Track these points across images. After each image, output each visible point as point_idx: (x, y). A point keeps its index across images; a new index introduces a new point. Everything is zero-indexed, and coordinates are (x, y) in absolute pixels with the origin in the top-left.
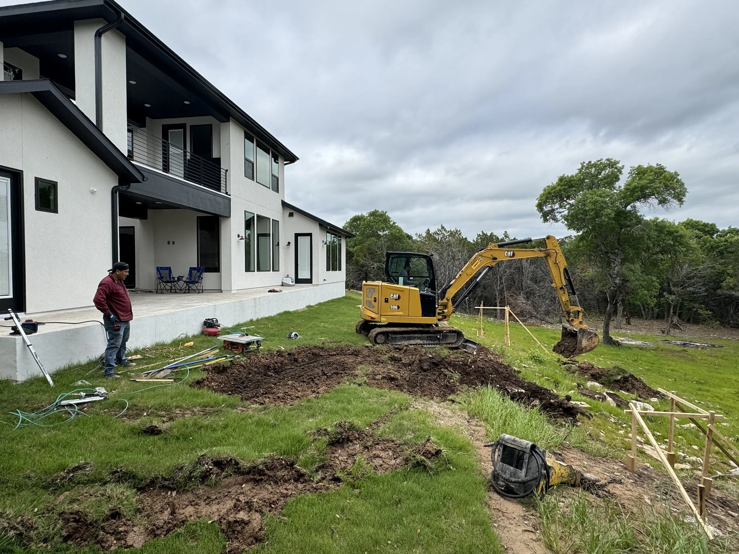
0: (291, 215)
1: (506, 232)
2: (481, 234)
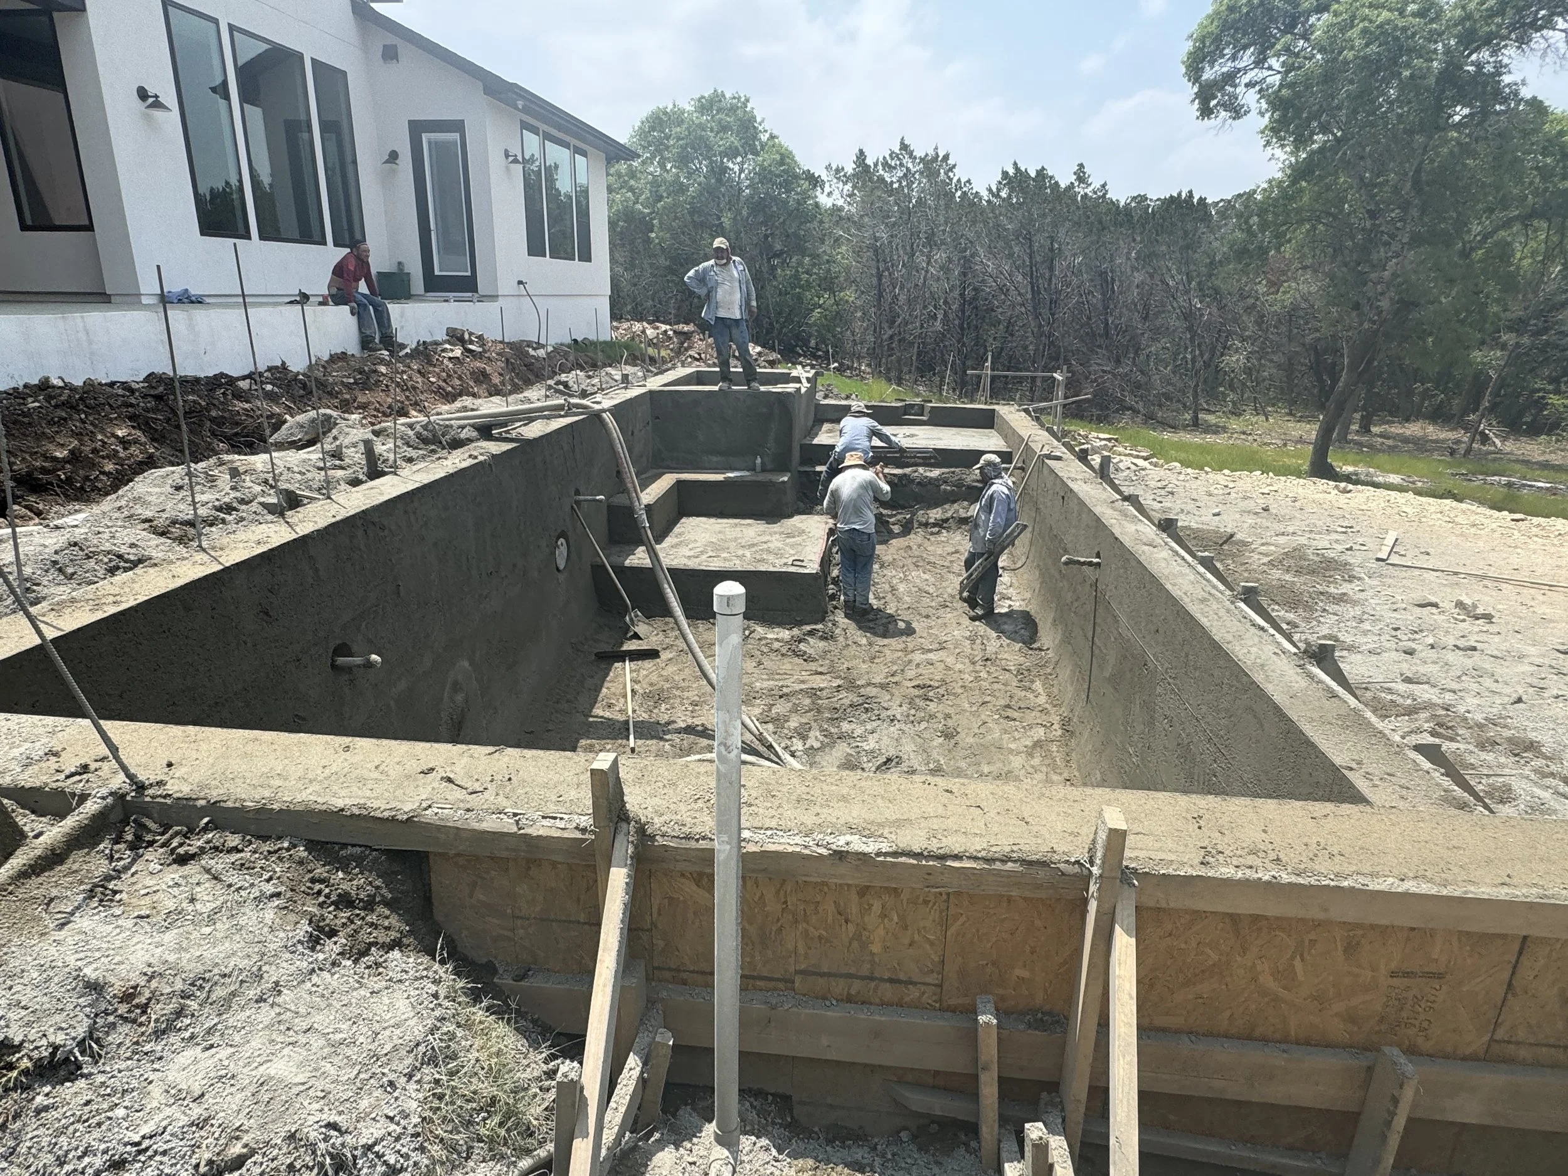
0: (390, 54)
1: (1081, 166)
2: (1011, 171)
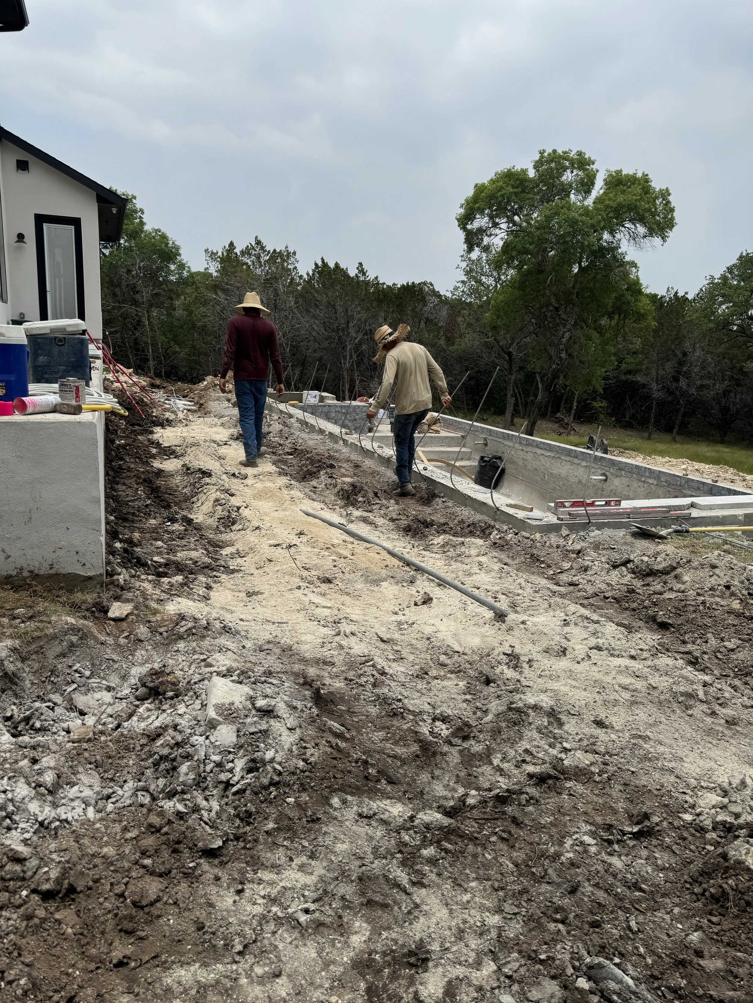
0: (22, 166)
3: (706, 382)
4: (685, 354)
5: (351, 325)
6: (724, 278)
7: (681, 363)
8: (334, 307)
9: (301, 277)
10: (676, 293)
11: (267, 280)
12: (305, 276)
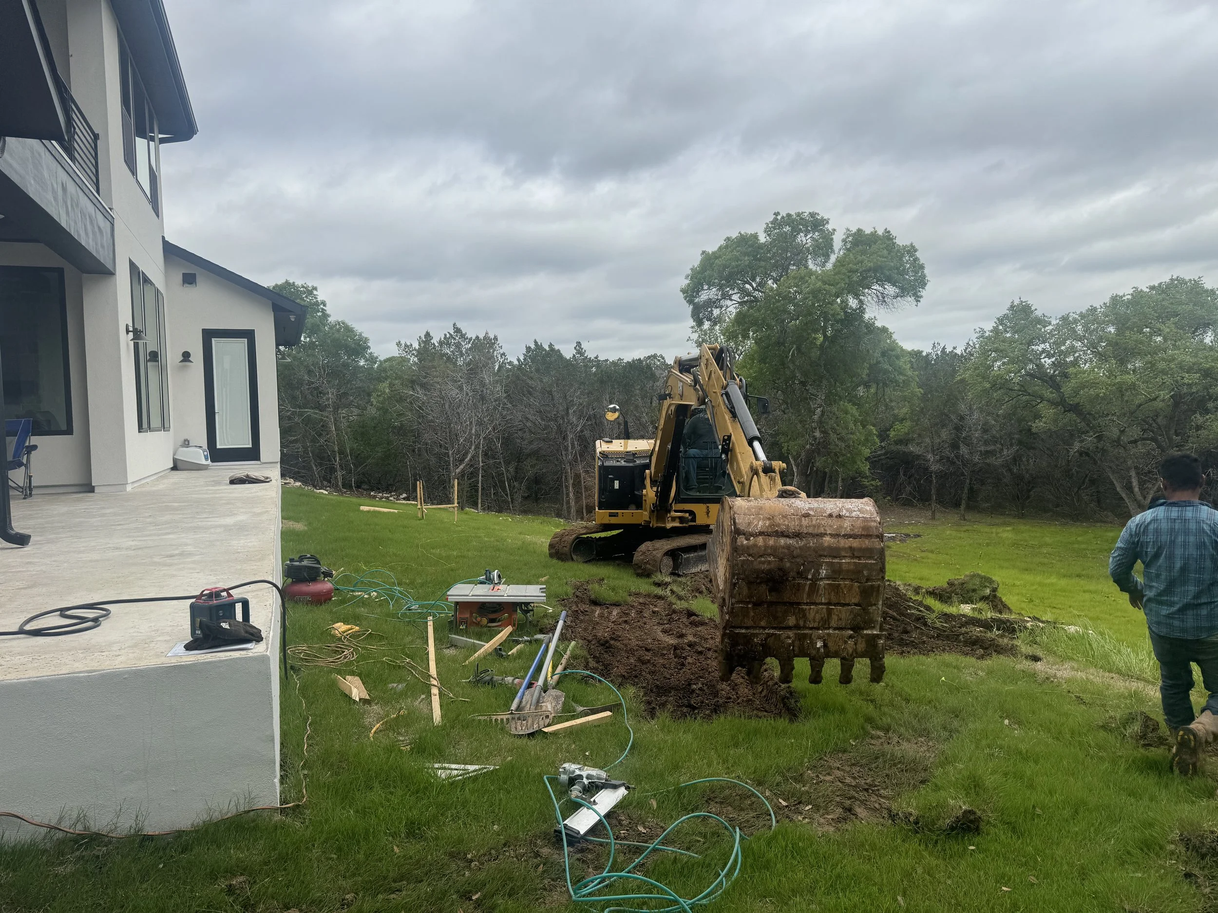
0: (189, 280)
1: (579, 344)
2: (533, 346)
3: (992, 448)
4: (962, 418)
5: (571, 411)
6: (995, 330)
7: (958, 429)
8: (550, 393)
9: (510, 363)
10: (944, 348)
11: (471, 369)
12: (516, 362)
